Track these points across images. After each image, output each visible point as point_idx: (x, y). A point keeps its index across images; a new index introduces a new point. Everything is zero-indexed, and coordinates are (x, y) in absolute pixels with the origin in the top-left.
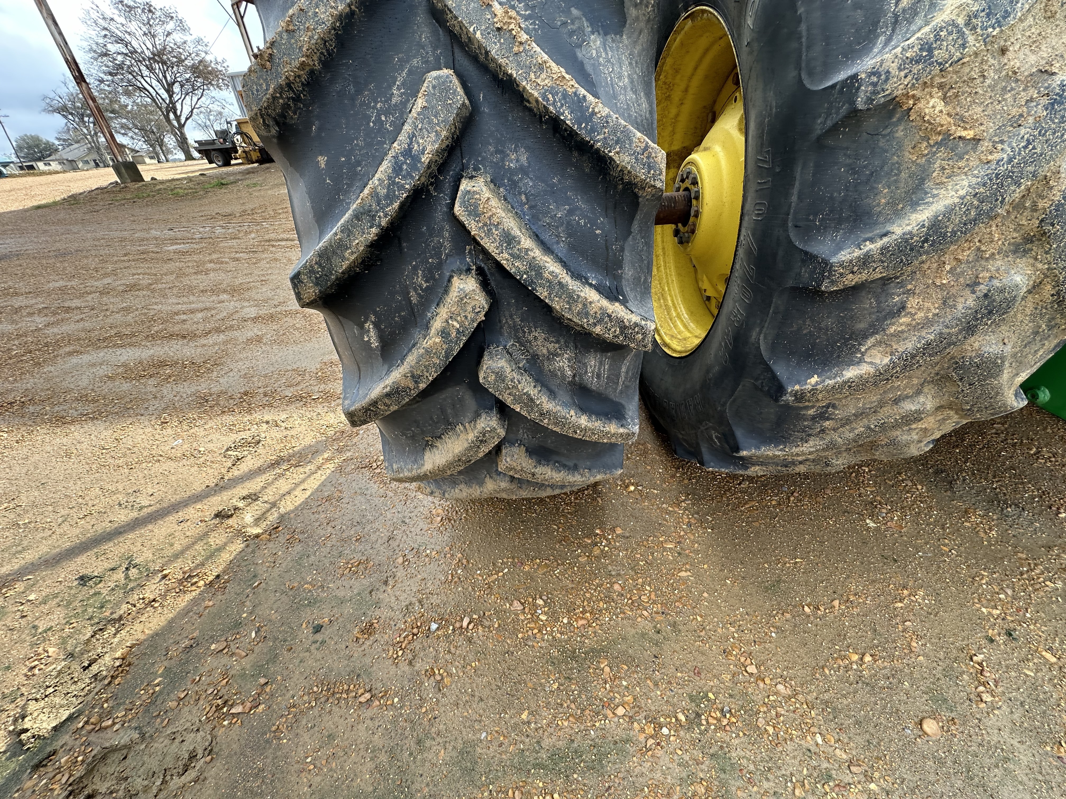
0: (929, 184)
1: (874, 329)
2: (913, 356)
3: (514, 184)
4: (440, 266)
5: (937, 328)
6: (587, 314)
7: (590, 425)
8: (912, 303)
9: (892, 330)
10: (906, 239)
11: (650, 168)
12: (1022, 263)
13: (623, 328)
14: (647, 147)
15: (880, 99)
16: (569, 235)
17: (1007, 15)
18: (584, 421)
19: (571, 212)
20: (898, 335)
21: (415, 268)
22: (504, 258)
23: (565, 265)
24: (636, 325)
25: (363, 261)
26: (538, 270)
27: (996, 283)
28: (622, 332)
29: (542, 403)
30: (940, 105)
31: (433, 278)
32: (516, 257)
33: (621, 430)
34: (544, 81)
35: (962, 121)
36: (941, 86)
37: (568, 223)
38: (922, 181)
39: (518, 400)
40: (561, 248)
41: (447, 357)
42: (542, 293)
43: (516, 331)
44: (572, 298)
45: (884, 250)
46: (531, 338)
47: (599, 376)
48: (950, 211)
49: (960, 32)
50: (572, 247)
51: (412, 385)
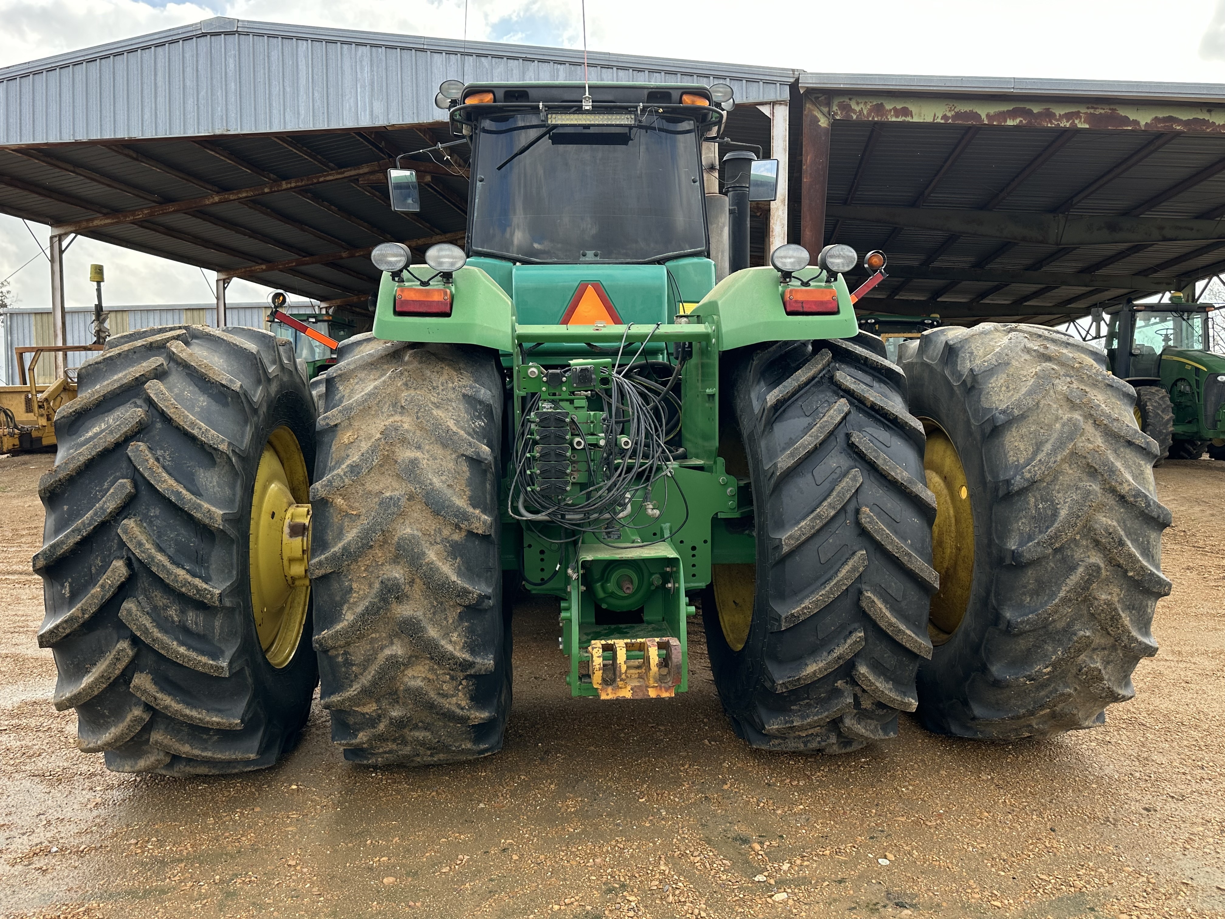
0: (344, 531)
1: (344, 601)
2: (364, 615)
3: (151, 522)
4: (109, 556)
5: (369, 599)
6: (177, 581)
7: (186, 653)
8: (355, 586)
9: (352, 600)
10: (334, 554)
11: (211, 519)
12: (399, 568)
13: (198, 591)
14: (209, 511)
15: (317, 498)
16: (176, 545)
17: (359, 473)
18: (182, 650)
19: (178, 535)
20: (355, 603)
21: (97, 556)
22: (137, 552)
23: (170, 558)
24: (206, 589)
25: (71, 551)
26: (153, 558)
27: (385, 576)
28: (198, 593)
29: (153, 632)
30: (342, 501)
31: (105, 561)
32: (143, 552)
33: (211, 662)
34: (164, 486)
35: (351, 507)
36: (340, 495)
37: (176, 540)
38: (342, 530)
39: (139, 628)
40: (171, 551)
41: (102, 599)
42: (154, 569)
43: (146, 591)
44: (169, 573)
45: (326, 558)
46: (153, 595)
47: (196, 624)
48: (349, 543)
49: (341, 477)
50: (177, 551)
51: (80, 616)
